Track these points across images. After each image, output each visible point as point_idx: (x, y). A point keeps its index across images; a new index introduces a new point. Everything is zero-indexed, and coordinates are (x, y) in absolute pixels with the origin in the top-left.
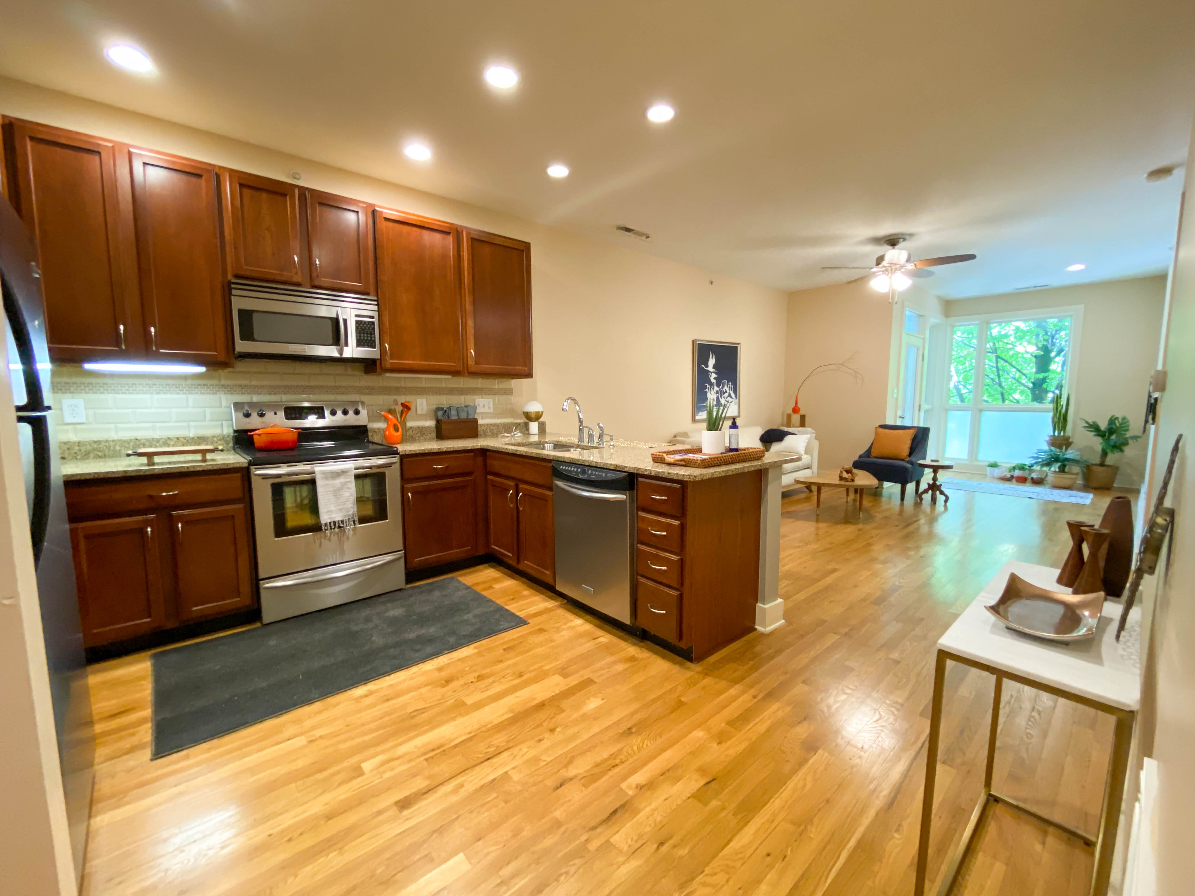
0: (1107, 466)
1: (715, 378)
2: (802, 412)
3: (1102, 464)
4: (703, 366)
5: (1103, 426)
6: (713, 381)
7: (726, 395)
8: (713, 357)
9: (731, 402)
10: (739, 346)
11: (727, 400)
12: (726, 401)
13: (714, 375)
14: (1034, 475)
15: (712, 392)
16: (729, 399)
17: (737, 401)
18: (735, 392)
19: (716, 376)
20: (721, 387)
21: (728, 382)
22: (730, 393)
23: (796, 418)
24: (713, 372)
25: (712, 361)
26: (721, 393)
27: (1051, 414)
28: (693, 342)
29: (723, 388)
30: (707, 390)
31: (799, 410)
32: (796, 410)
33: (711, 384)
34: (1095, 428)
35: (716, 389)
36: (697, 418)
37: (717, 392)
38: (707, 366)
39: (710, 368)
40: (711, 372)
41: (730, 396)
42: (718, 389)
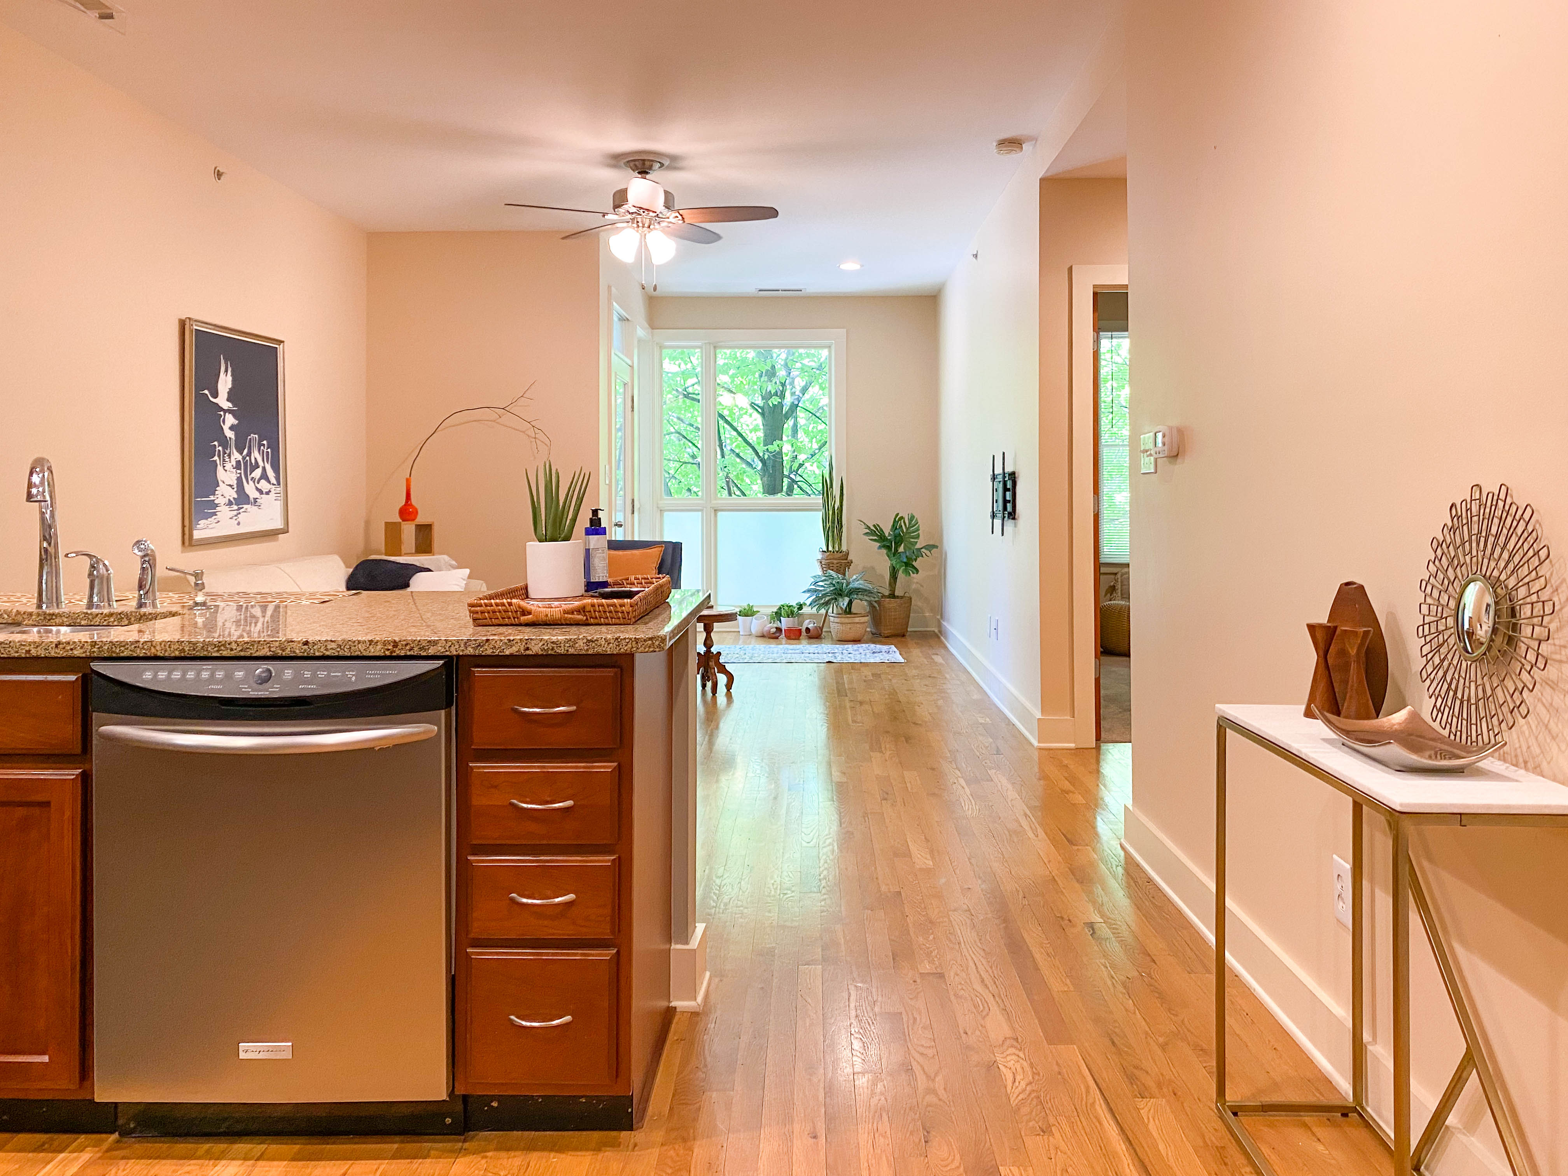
0: (898, 597)
1: (232, 428)
2: (421, 519)
3: (892, 596)
4: (206, 392)
5: (887, 531)
6: (230, 434)
7: (257, 473)
8: (226, 371)
9: (268, 493)
10: (280, 348)
11: (259, 486)
12: (257, 489)
13: (230, 420)
14: (808, 624)
15: (228, 466)
16: (263, 485)
17: (280, 489)
18: (276, 468)
19: (236, 422)
20: (245, 452)
21: (260, 440)
22: (264, 469)
23: (409, 531)
24: (229, 411)
25: (225, 383)
26: (246, 467)
27: (819, 515)
28: (182, 324)
29: (249, 454)
30: (216, 458)
31: (416, 512)
32: (407, 512)
33: (225, 442)
34: (876, 534)
35: (236, 456)
36: (197, 535)
37: (238, 466)
38: (216, 396)
39: (222, 401)
40: (225, 411)
41: (264, 476)
42: (240, 458)
